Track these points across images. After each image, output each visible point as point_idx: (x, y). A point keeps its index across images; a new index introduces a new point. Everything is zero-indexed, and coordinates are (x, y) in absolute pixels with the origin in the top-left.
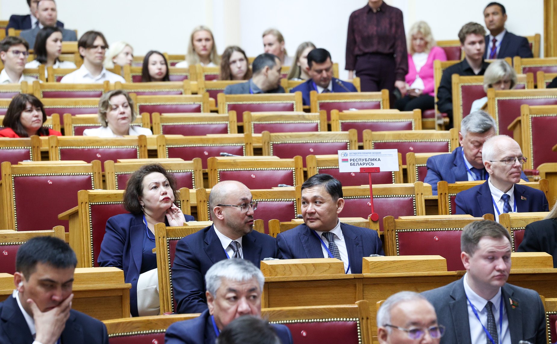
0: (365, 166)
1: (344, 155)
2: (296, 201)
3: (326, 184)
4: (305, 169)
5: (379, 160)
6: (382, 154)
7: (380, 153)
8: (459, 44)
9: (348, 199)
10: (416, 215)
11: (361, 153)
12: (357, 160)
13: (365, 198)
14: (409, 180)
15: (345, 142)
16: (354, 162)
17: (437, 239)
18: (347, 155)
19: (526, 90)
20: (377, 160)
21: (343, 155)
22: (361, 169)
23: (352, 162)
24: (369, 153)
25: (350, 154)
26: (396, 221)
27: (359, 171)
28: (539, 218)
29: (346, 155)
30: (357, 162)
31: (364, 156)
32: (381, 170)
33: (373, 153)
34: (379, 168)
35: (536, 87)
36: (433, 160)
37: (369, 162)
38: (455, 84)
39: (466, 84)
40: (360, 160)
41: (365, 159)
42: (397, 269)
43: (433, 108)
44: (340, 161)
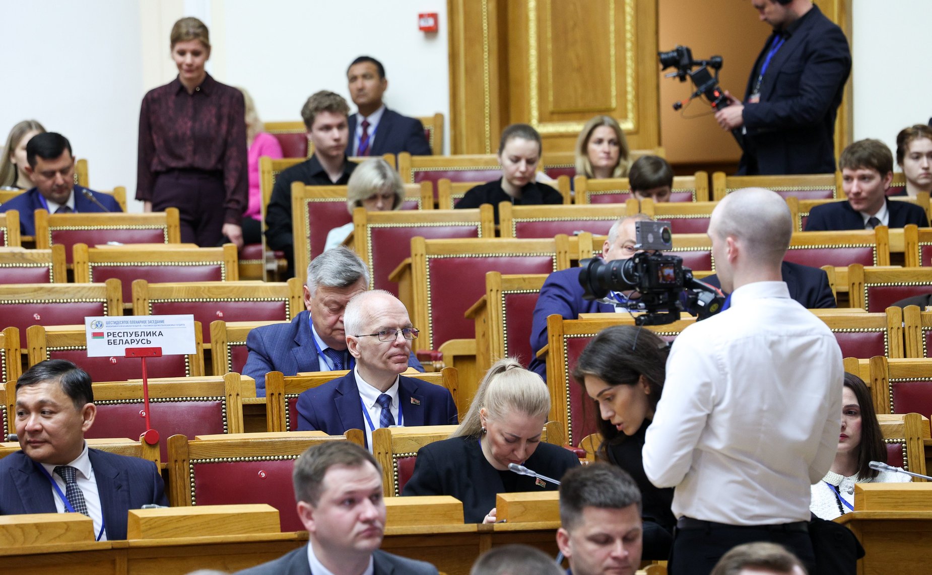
0: (134, 346)
1: (97, 325)
2: (6, 409)
3: (62, 378)
4: (25, 351)
5: (160, 334)
6: (166, 323)
7: (162, 321)
8: (303, 129)
9: (104, 404)
10: (227, 433)
11: (127, 322)
12: (120, 335)
13: (136, 403)
14: (216, 372)
15: (100, 302)
16: (115, 338)
17: (263, 475)
18: (101, 325)
19: (420, 211)
20: (157, 334)
21: (94, 326)
22: (127, 350)
23: (111, 338)
24: (142, 322)
25: (108, 323)
26: (190, 443)
27: (123, 354)
28: (440, 436)
29: (99, 326)
30: (121, 338)
31: (132, 327)
32: (165, 352)
33: (150, 322)
34: (159, 350)
35: (436, 206)
36: (258, 335)
37: (143, 337)
38: (296, 199)
39: (317, 200)
40: (125, 334)
41: (134, 333)
42: (190, 531)
43: (259, 242)
44: (89, 337)
